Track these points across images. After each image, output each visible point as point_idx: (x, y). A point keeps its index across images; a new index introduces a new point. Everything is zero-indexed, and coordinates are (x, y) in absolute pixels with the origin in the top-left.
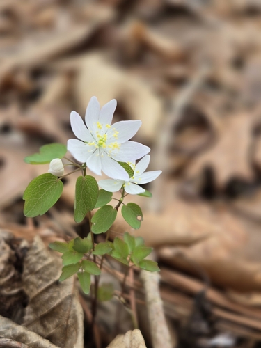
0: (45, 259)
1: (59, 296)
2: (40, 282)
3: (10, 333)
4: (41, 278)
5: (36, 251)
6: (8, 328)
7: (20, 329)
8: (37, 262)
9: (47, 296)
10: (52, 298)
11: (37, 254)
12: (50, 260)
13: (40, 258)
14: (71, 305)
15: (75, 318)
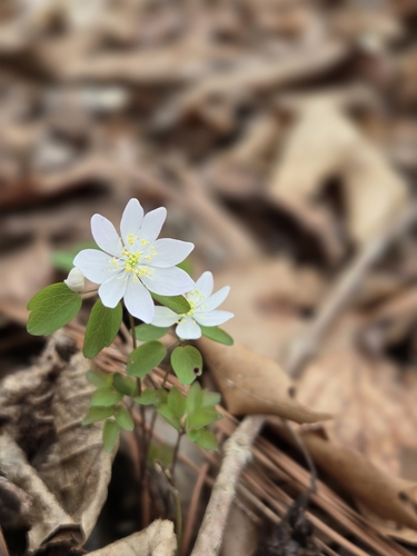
0: (82, 386)
1: (85, 441)
2: (68, 416)
3: (14, 471)
4: (69, 411)
5: (73, 374)
6: (15, 464)
7: (27, 470)
8: (70, 389)
9: (71, 436)
10: (75, 442)
11: (72, 378)
12: (89, 390)
13: (75, 383)
14: (97, 458)
15: (97, 476)
